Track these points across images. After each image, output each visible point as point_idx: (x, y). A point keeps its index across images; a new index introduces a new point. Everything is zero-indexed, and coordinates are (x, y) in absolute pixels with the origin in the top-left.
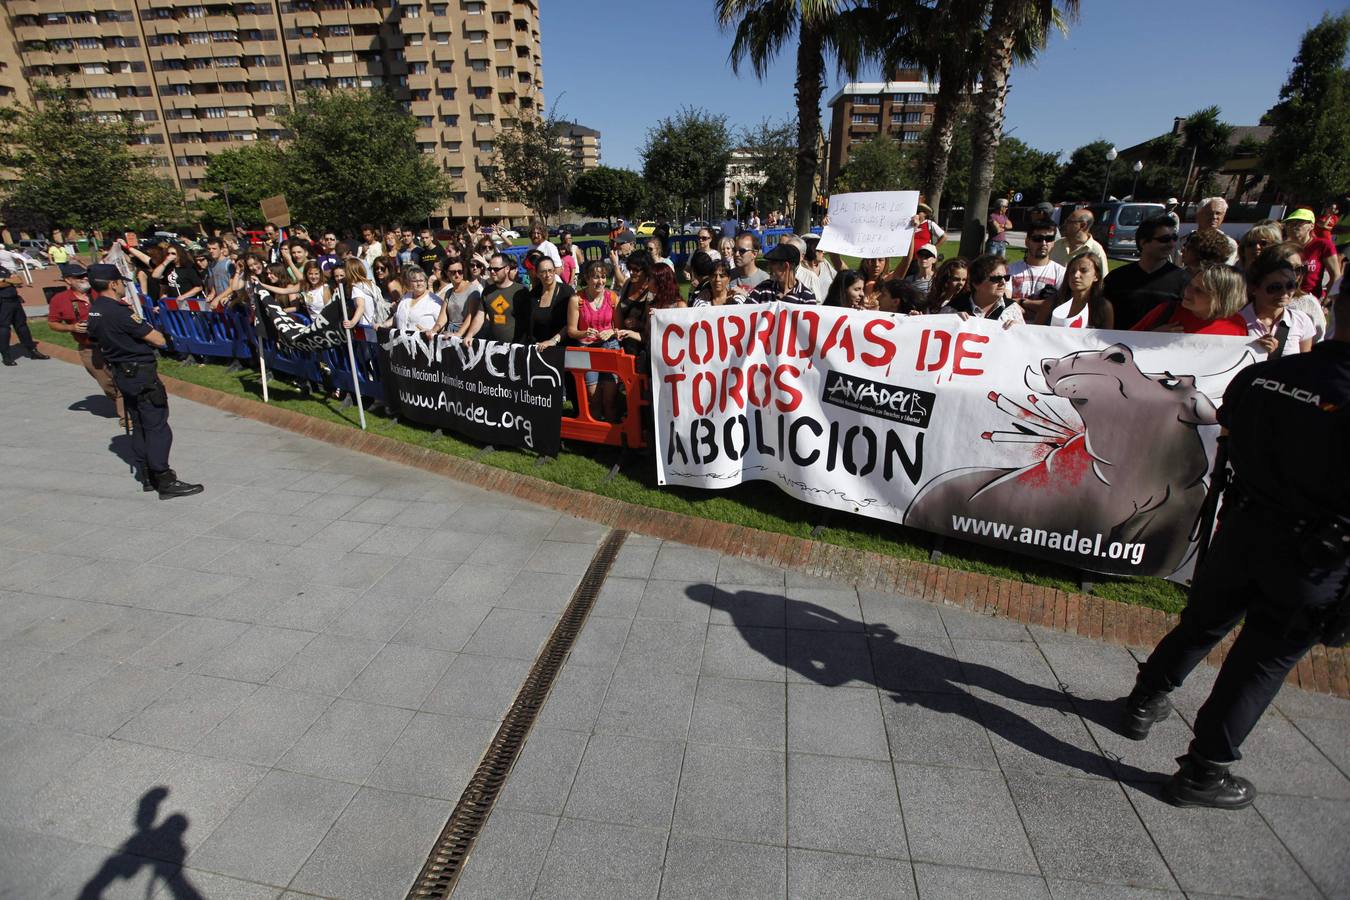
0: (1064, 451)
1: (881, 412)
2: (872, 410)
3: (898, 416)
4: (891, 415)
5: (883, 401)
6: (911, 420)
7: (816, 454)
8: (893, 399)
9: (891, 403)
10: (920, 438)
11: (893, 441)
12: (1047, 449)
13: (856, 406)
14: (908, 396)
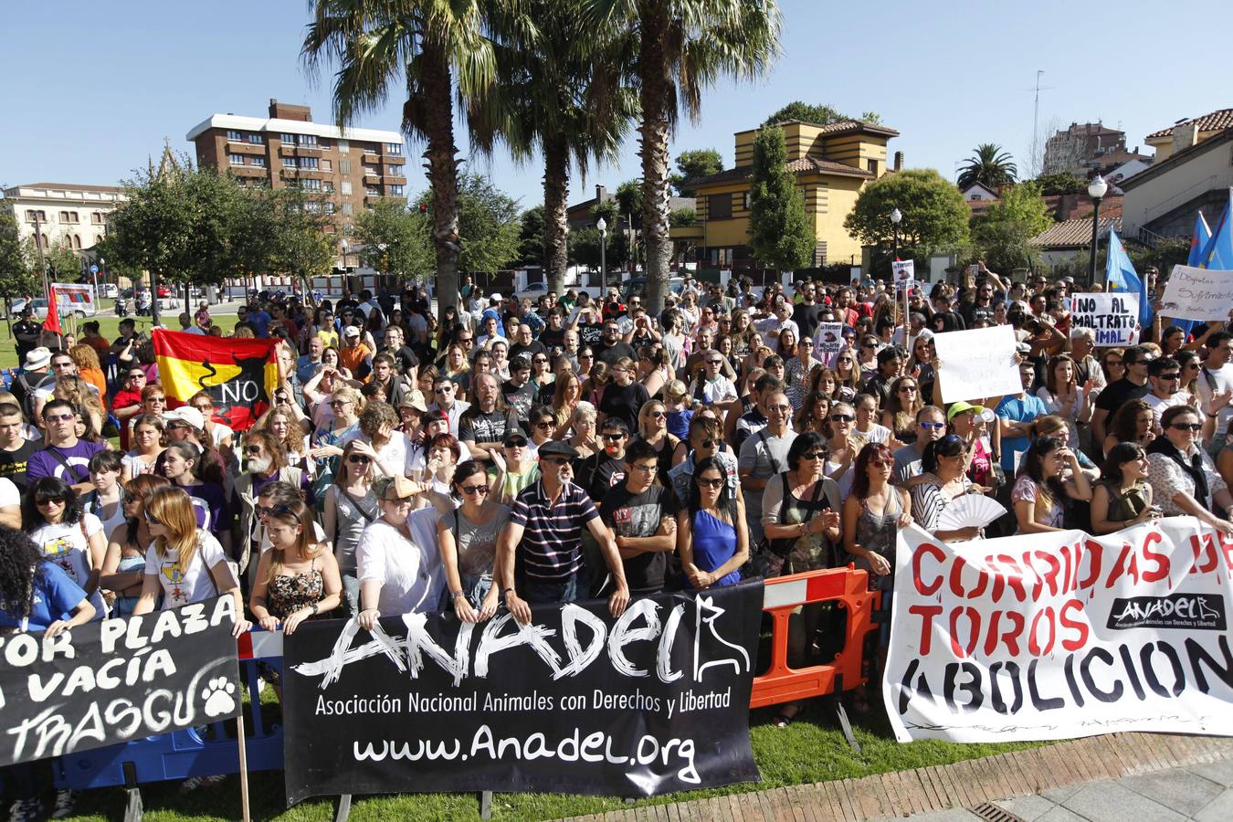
1: (1170, 623)
2: (1160, 622)
3: (1189, 623)
4: (1182, 623)
5: (1168, 612)
6: (1205, 624)
7: (1118, 685)
8: (1178, 607)
9: (1177, 611)
10: (1223, 641)
11: (1195, 650)
14: (1193, 602)
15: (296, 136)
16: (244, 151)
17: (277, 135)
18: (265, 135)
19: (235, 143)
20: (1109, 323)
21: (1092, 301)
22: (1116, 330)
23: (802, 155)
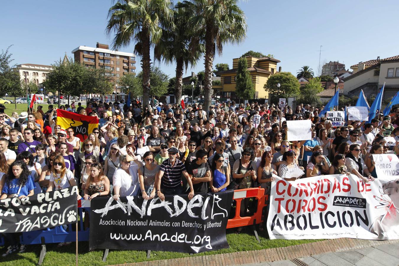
0: (391, 208)
1: (351, 205)
2: (349, 205)
3: (356, 206)
4: (354, 206)
6: (360, 206)
7: (335, 223)
10: (365, 211)
11: (357, 214)
12: (387, 208)
13: (344, 205)
14: (358, 200)
15: (104, 53)
16: (89, 57)
17: (98, 53)
18: (95, 53)
19: (86, 55)
20: (337, 120)
21: (332, 114)
22: (338, 122)
23: (252, 66)
